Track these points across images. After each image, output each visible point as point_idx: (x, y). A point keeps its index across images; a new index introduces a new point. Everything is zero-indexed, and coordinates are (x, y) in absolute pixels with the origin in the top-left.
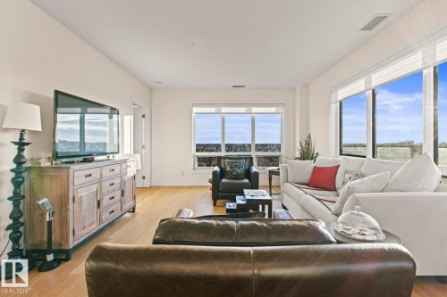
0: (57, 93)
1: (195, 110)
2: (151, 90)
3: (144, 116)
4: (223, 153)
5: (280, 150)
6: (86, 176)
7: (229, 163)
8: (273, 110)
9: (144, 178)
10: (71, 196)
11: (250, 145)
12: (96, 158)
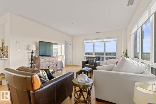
0: (39, 41)
1: (85, 41)
2: (72, 36)
3: (70, 44)
4: (94, 56)
5: (115, 55)
6: (45, 60)
7: (90, 59)
8: (113, 39)
9: (70, 62)
10: (40, 64)
11: (104, 53)
12: (51, 56)
